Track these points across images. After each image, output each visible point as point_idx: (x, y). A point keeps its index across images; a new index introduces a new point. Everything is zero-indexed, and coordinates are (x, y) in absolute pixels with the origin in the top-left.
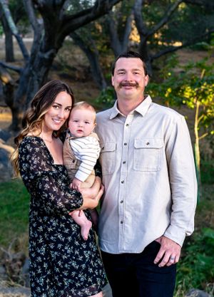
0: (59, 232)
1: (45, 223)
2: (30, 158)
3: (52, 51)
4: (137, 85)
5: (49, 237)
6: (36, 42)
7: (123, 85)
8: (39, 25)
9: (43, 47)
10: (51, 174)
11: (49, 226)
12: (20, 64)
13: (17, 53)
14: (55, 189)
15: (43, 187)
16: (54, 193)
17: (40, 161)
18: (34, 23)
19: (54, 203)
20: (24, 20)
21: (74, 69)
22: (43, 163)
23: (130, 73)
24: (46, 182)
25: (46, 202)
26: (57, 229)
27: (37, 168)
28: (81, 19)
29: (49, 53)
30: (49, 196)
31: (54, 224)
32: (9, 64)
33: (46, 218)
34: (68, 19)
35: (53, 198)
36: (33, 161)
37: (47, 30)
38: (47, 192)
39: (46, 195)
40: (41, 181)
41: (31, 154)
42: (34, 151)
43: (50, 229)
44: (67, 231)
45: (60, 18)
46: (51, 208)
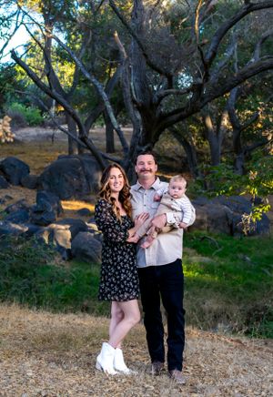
3: (149, 145)
4: (151, 171)
6: (135, 136)
7: (142, 171)
8: (138, 121)
9: (141, 142)
12: (120, 155)
13: (117, 143)
18: (133, 119)
20: (125, 112)
23: (146, 164)
28: (175, 117)
29: (146, 147)
32: (109, 155)
34: (163, 117)
37: (145, 127)
45: (157, 115)
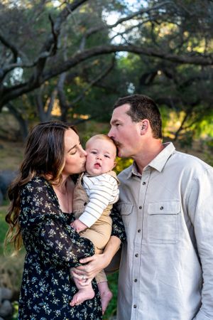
0: (45, 301)
1: (32, 285)
2: (31, 200)
5: (32, 306)
10: (58, 217)
11: (35, 290)
14: (63, 235)
15: (47, 234)
16: (62, 241)
17: (43, 202)
19: (63, 253)
21: (6, 132)
22: (48, 206)
24: (50, 227)
25: (51, 254)
26: (43, 297)
27: (40, 211)
30: (56, 245)
31: (42, 289)
33: (34, 279)
35: (60, 246)
36: (34, 203)
38: (53, 240)
39: (52, 244)
40: (43, 226)
41: (32, 194)
42: (35, 191)
43: (36, 295)
44: (56, 301)
46: (59, 260)
